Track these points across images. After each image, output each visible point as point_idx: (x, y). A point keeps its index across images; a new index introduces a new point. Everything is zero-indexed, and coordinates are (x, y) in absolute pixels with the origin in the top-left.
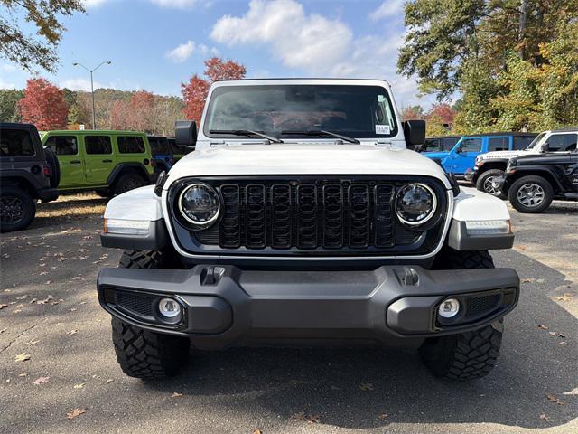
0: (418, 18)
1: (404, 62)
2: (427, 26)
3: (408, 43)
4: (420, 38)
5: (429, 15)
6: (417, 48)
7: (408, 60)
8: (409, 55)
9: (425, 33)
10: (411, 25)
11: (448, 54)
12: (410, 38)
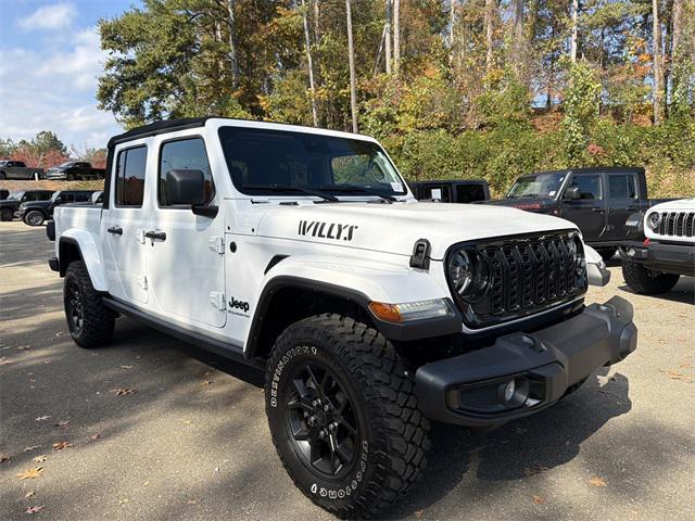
0: (119, 42)
1: (105, 94)
2: (132, 54)
3: (109, 72)
4: (124, 68)
5: (133, 43)
6: (121, 79)
7: (110, 93)
8: (111, 88)
9: (130, 62)
10: (111, 50)
11: (161, 92)
12: (111, 65)
